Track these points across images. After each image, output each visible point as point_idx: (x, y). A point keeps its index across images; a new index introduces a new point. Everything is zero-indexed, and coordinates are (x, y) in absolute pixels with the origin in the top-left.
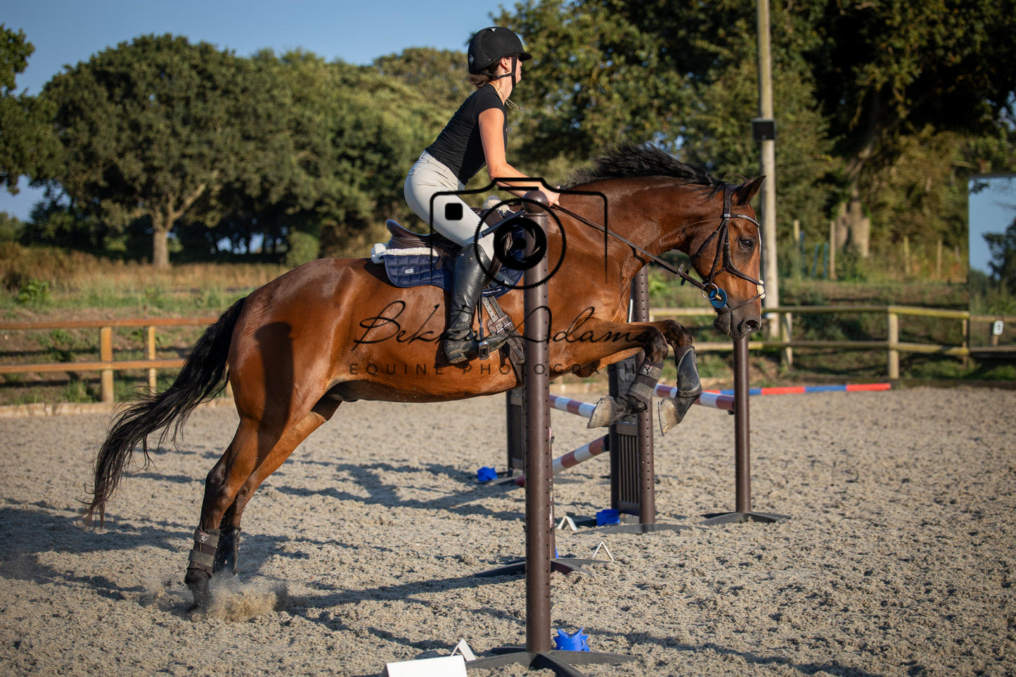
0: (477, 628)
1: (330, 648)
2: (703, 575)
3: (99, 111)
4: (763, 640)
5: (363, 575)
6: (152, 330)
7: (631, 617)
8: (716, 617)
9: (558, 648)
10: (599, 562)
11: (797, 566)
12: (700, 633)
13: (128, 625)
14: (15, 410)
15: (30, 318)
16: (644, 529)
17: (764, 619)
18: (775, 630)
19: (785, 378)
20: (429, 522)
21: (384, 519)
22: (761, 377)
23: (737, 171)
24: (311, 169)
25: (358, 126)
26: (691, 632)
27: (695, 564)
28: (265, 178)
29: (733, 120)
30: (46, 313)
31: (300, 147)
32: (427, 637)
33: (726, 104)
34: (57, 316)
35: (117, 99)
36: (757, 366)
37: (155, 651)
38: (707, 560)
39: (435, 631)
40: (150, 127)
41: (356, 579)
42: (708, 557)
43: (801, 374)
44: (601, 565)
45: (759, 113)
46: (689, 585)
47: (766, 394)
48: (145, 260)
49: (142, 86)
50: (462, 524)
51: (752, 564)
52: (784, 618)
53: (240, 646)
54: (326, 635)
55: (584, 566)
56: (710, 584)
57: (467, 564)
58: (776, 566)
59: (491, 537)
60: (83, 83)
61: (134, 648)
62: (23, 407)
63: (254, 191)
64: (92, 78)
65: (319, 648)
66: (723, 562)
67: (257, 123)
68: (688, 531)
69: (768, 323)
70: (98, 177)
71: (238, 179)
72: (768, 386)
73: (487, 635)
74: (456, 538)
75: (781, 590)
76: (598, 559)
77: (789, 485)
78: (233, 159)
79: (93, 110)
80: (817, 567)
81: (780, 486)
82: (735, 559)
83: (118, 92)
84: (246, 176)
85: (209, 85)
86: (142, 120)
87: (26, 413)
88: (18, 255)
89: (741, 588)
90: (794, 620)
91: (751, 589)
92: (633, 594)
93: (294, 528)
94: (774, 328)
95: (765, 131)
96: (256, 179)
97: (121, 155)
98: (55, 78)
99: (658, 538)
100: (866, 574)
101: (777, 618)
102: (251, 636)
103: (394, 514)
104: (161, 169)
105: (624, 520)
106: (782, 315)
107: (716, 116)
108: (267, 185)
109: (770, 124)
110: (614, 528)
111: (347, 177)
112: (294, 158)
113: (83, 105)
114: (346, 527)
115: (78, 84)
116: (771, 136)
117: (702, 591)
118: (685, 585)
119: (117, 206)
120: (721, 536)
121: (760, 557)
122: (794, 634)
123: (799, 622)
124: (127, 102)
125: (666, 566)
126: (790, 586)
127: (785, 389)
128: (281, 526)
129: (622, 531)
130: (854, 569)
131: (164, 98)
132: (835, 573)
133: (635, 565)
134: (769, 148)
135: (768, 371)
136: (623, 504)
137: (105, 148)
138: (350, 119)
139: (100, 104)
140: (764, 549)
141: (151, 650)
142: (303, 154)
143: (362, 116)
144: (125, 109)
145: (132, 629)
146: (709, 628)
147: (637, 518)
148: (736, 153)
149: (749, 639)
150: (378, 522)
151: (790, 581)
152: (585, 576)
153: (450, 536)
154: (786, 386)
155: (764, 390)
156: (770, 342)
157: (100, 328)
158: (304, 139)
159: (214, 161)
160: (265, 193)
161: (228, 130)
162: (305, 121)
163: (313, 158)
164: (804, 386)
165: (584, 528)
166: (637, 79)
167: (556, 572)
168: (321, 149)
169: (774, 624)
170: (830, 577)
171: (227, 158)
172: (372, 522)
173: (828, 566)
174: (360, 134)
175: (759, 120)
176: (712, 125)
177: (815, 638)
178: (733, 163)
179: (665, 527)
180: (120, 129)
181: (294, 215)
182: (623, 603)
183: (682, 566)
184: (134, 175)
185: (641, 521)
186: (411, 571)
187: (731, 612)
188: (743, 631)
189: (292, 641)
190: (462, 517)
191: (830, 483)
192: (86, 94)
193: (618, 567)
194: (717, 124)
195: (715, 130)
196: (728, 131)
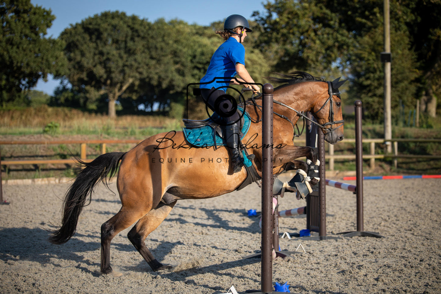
0: (241, 281)
1: (173, 289)
2: (346, 259)
3: (85, 46)
4: (370, 289)
5: (191, 257)
6: (104, 146)
7: (311, 278)
8: (349, 279)
9: (276, 291)
10: (299, 253)
11: (389, 256)
12: (341, 286)
13: (84, 277)
14: (42, 180)
15: (49, 139)
16: (321, 239)
17: (371, 280)
18: (375, 285)
19: (394, 171)
20: (224, 233)
21: (204, 232)
22: (383, 171)
23: (374, 77)
24: (181, 73)
25: (202, 54)
26: (337, 285)
27: (342, 255)
28: (160, 77)
29: (373, 53)
30: (57, 137)
31: (176, 63)
32: (218, 285)
33: (370, 46)
34: (62, 138)
35: (94, 40)
36: (381, 166)
37: (95, 288)
38: (348, 253)
39: (221, 282)
40: (108, 53)
41: (188, 258)
42: (349, 252)
43: (401, 170)
44: (299, 254)
45: (384, 49)
46: (338, 264)
47: (385, 179)
48: (104, 114)
49: (105, 35)
50: (239, 235)
51: (368, 255)
52: (380, 280)
53: (133, 287)
54: (172, 283)
55: (292, 255)
56: (348, 264)
57: (239, 252)
58: (379, 256)
59: (251, 241)
60: (78, 32)
61: (86, 287)
62: (45, 179)
63: (155, 83)
64: (82, 31)
65: (169, 289)
66: (355, 254)
67: (156, 51)
68: (341, 240)
69: (387, 146)
70: (84, 76)
71: (148, 77)
72: (386, 175)
73: (245, 284)
74: (235, 241)
75: (381, 267)
76: (298, 251)
77: (390, 220)
78: (145, 67)
79: (82, 45)
80: (398, 257)
81: (386, 220)
82: (361, 253)
83: (94, 37)
84: (151, 76)
85: (135, 34)
86: (105, 50)
87: (47, 182)
88: (46, 111)
89: (362, 266)
90: (384, 280)
91: (367, 266)
92: (312, 267)
93: (163, 235)
94: (389, 149)
95: (386, 58)
96: (156, 77)
97: (95, 66)
98: (66, 30)
99: (327, 243)
100: (421, 261)
101: (377, 280)
102: (138, 283)
103: (208, 230)
104: (114, 72)
105: (313, 235)
106: (393, 143)
107: (365, 51)
108: (161, 80)
109: (389, 55)
110: (307, 238)
111: (197, 77)
112: (173, 68)
113: (78, 43)
114: (186, 235)
115: (76, 33)
116: (389, 61)
117: (344, 267)
118: (337, 264)
119: (93, 89)
120: (356, 243)
121: (372, 252)
122: (384, 287)
123: (387, 282)
124: (98, 42)
125: (329, 256)
126: (385, 265)
127: (394, 177)
128: (157, 234)
129: (311, 239)
130: (415, 259)
131: (115, 40)
132: (406, 260)
133: (315, 255)
134: (388, 66)
135: (386, 169)
136: (312, 227)
137: (88, 63)
138: (199, 50)
139: (85, 43)
140: (375, 249)
141: (93, 288)
142: (178, 66)
143: (205, 49)
144: (97, 45)
145: (85, 279)
146: (346, 283)
147: (318, 233)
148: (374, 68)
149: (363, 289)
150: (201, 233)
151: (385, 263)
152: (292, 259)
153: (233, 240)
154: (394, 175)
155: (384, 177)
156: (387, 155)
157: (81, 144)
158: (177, 59)
159: (137, 68)
160: (160, 84)
161: (143, 55)
162: (178, 51)
163: (182, 68)
164: (402, 176)
165: (294, 238)
166: (328, 34)
167: (279, 257)
168: (186, 64)
169: (376, 282)
170: (404, 262)
171: (143, 67)
172: (198, 233)
173: (403, 257)
174: (203, 58)
175: (383, 53)
176: (363, 56)
177: (394, 289)
178: (373, 73)
179: (331, 238)
180: (95, 54)
181: (173, 94)
182: (308, 271)
183: (336, 255)
184: (101, 75)
185: (320, 235)
186: (214, 255)
187: (356, 277)
188: (361, 285)
189: (157, 285)
190: (239, 232)
191: (409, 219)
192: (79, 38)
193: (307, 256)
194: (365, 55)
195: (364, 58)
196: (371, 58)
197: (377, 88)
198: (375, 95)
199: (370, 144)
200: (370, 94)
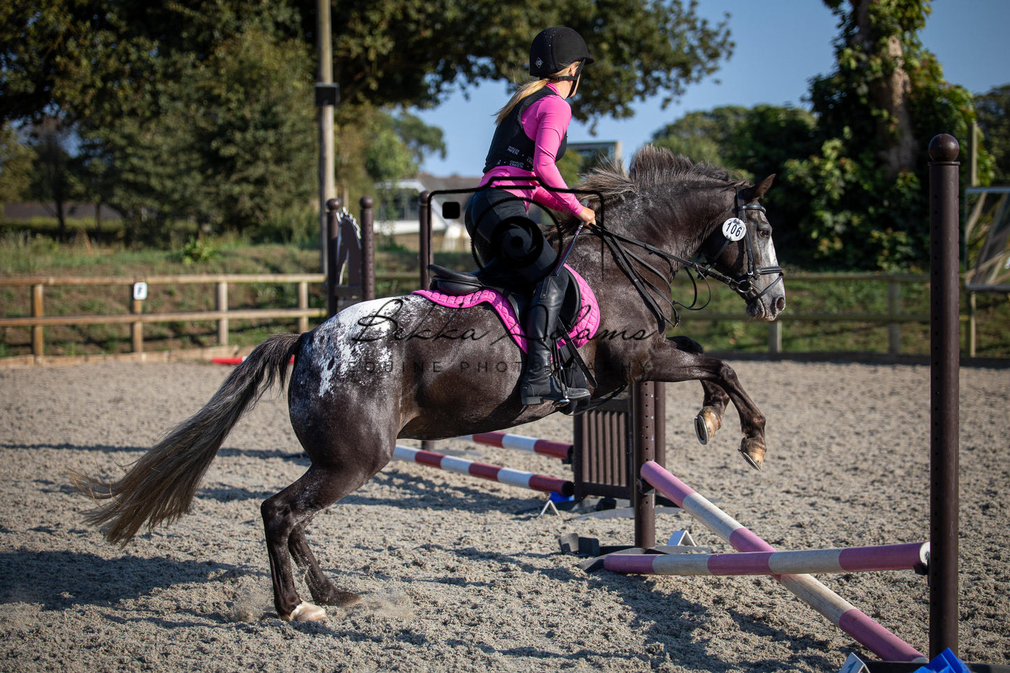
23: (244, 139)
29: (236, 86)
95: (326, 96)
109: (332, 90)
116: (330, 102)
134: (330, 112)
175: (320, 85)
176: (216, 92)
194: (221, 91)
195: (219, 96)
196: (232, 96)
197: (248, 163)
198: (245, 180)
199: (297, 285)
200: (234, 177)
